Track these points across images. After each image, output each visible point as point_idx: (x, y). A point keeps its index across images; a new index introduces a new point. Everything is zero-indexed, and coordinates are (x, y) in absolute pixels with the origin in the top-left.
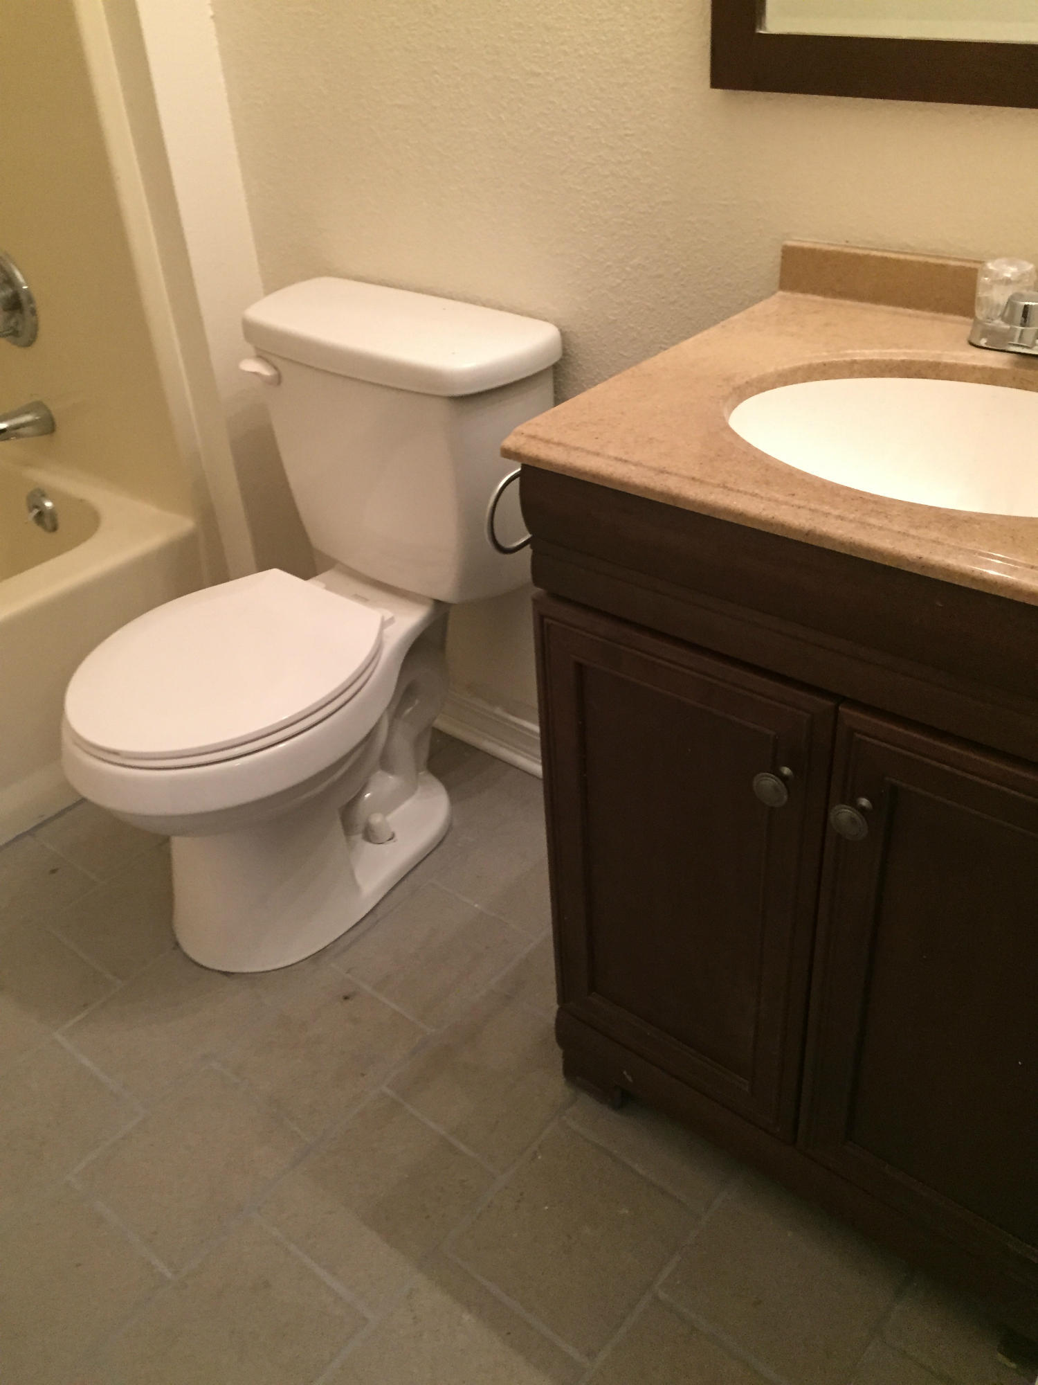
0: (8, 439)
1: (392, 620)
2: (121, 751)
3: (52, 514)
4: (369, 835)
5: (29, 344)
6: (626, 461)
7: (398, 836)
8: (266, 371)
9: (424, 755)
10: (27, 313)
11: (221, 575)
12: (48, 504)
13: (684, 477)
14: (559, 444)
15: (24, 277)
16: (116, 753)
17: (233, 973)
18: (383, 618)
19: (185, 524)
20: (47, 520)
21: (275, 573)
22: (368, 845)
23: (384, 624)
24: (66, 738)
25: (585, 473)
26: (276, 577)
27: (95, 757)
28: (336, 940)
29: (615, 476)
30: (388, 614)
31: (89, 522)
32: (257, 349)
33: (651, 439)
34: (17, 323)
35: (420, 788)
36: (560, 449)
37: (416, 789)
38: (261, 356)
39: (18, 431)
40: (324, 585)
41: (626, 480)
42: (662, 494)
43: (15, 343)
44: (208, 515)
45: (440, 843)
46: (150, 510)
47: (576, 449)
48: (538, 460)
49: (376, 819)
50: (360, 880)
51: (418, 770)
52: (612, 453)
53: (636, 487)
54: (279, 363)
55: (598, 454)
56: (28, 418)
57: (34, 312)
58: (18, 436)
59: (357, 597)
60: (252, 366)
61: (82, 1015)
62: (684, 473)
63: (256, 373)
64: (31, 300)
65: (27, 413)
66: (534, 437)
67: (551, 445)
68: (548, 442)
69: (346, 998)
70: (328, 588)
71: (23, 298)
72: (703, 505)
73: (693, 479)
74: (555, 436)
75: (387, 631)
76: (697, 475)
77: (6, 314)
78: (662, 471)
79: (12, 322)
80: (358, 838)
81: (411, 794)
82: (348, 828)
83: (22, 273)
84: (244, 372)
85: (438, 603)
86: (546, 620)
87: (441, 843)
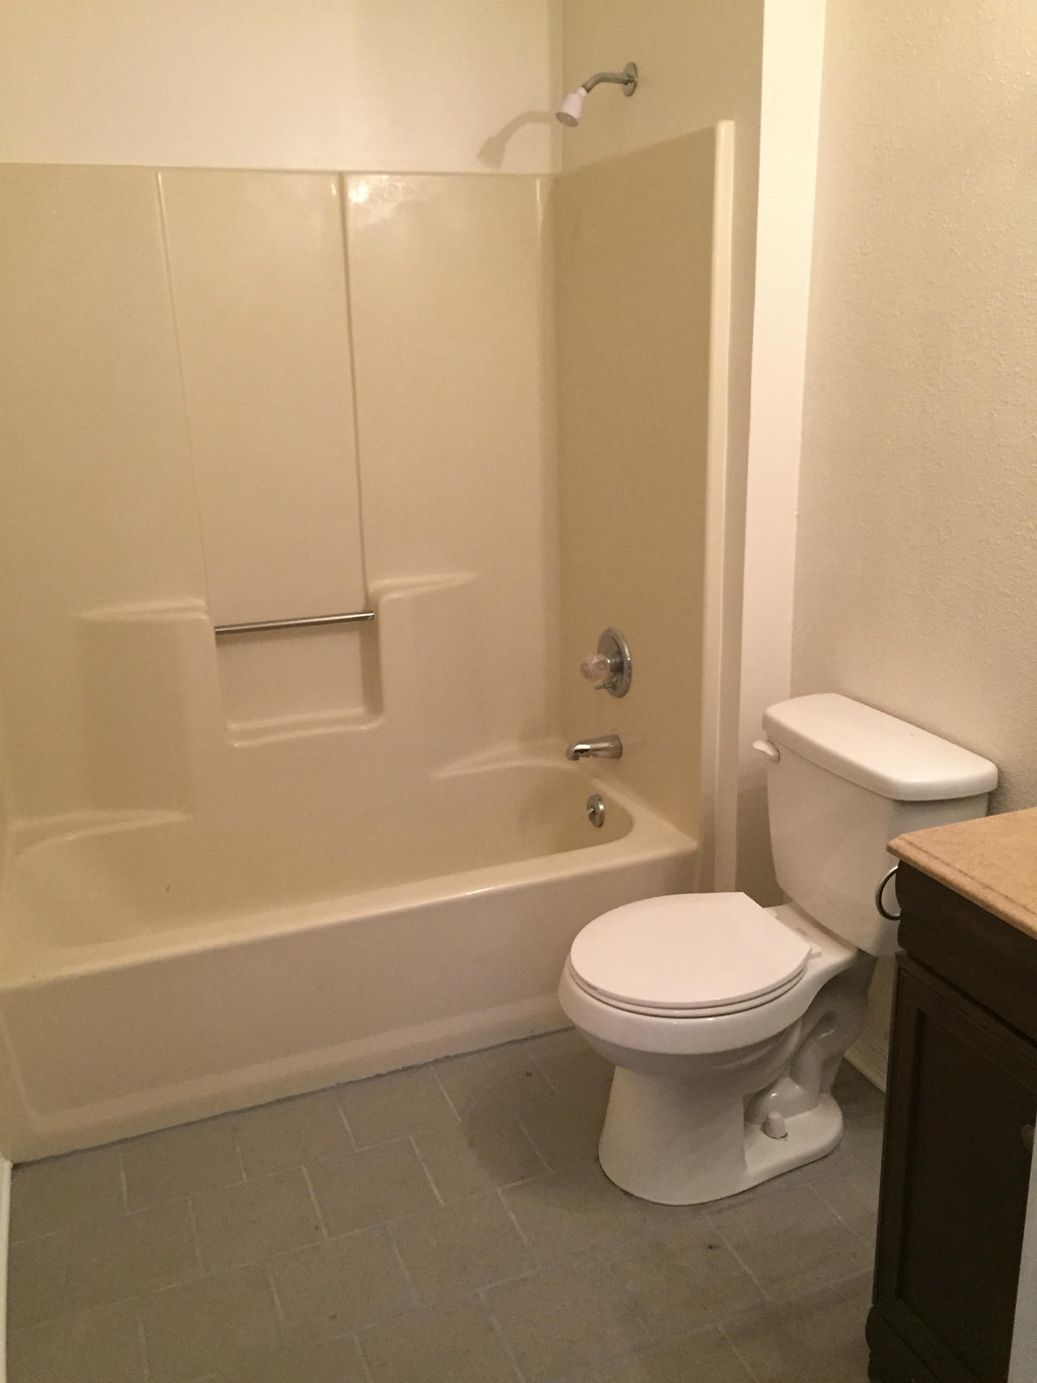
0: (588, 756)
1: (819, 955)
2: (599, 988)
3: (602, 814)
4: (766, 1128)
5: (621, 696)
6: (966, 874)
7: (789, 1137)
8: (770, 751)
9: (831, 1079)
10: (625, 676)
11: (707, 886)
12: (601, 807)
13: (1001, 894)
14: (925, 852)
15: (630, 653)
16: (594, 988)
17: (632, 1195)
18: (811, 950)
19: (689, 844)
20: (597, 818)
21: (742, 895)
22: (763, 1135)
23: (810, 956)
24: (566, 970)
25: (937, 875)
26: (742, 900)
27: (582, 989)
28: (716, 1201)
29: (955, 882)
30: (817, 949)
31: (626, 826)
32: (768, 736)
33: (992, 864)
34: (617, 681)
35: (820, 1106)
36: (925, 855)
37: (817, 1105)
38: (770, 742)
39: (596, 752)
40: (776, 915)
41: (961, 886)
42: (982, 901)
43: (611, 694)
44: (709, 843)
45: (823, 1157)
46: (671, 829)
47: (937, 858)
48: (909, 859)
49: (775, 1116)
50: (748, 1157)
51: (821, 1091)
52: (958, 867)
53: (967, 893)
54: (780, 748)
55: (948, 865)
56: (605, 745)
57: (630, 676)
58: (595, 755)
59: (798, 930)
60: (761, 746)
61: (521, 1183)
62: (1002, 891)
63: (764, 752)
64: (630, 668)
65: (606, 741)
66: (911, 844)
67: (921, 851)
68: (920, 849)
69: (711, 1247)
70: (778, 918)
71: (626, 665)
72: (1007, 915)
73: (1007, 897)
74: (925, 846)
75: (812, 962)
76: (1010, 895)
77: (612, 674)
78: (988, 887)
79: (615, 679)
80: (757, 1128)
81: (809, 1108)
82: (749, 1116)
83: (629, 650)
84: (755, 749)
85: (861, 952)
86: (902, 972)
87: (825, 1157)
